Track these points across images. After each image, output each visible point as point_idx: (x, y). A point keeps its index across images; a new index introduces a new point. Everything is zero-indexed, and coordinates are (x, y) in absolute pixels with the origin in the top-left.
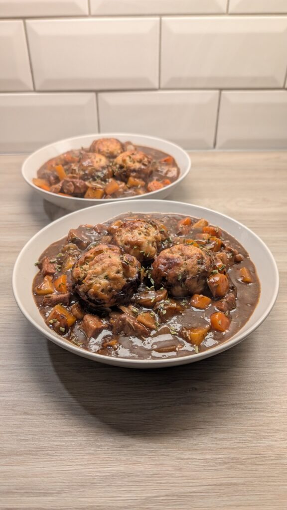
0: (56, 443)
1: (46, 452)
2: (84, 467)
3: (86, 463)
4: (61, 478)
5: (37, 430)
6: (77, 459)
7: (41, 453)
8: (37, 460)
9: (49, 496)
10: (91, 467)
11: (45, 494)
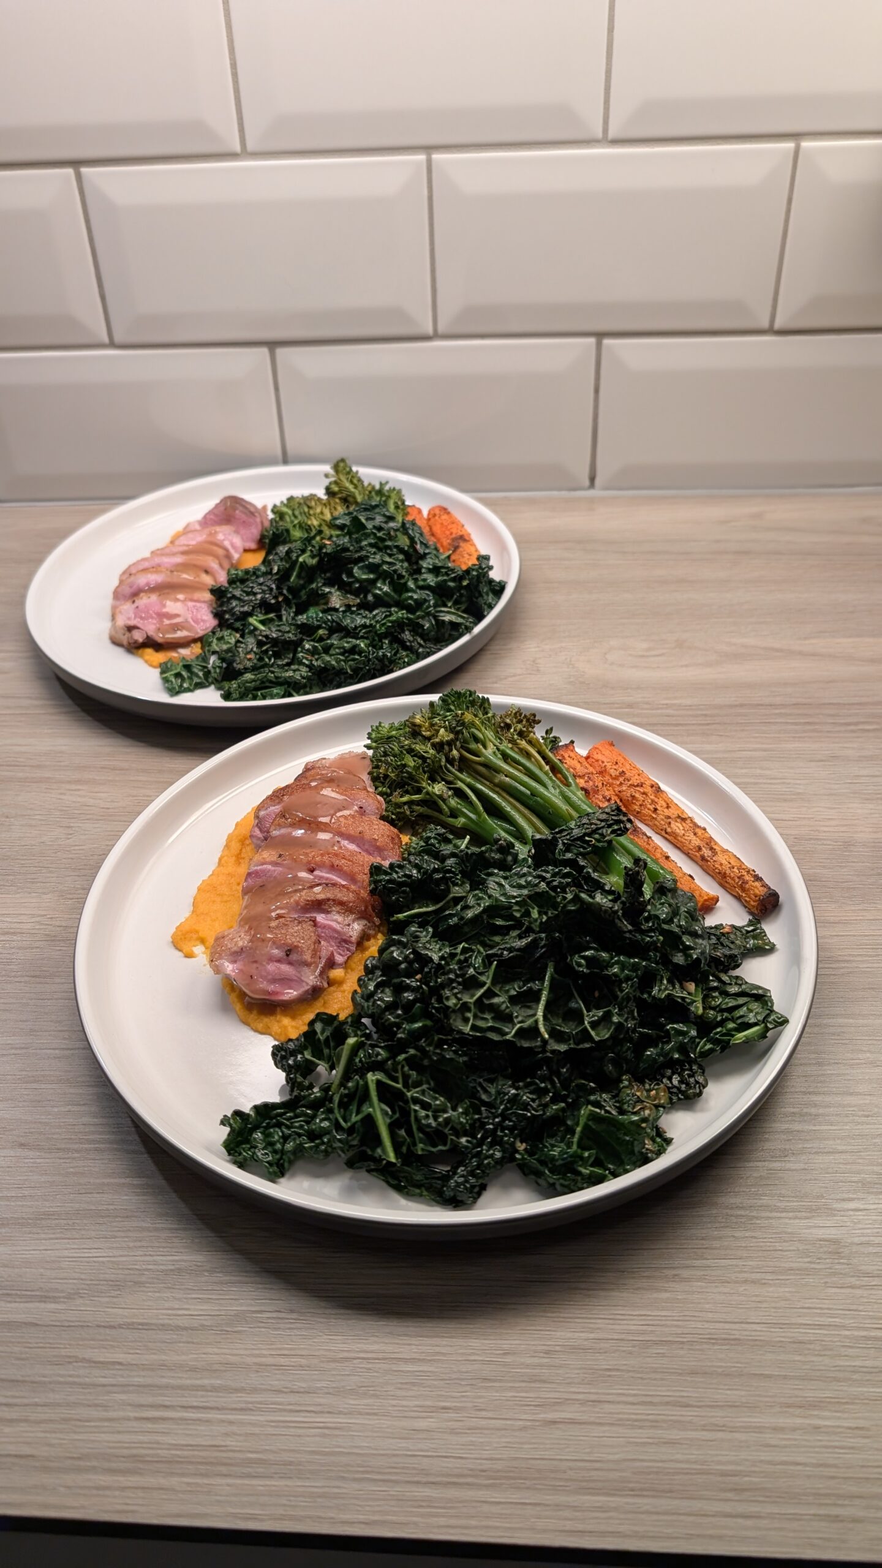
0: (77, 1206)
1: (57, 1221)
2: (126, 1253)
3: (131, 1245)
4: (77, 1270)
5: (43, 1180)
6: (115, 1237)
7: (43, 1222)
8: (36, 1236)
9: (50, 1302)
10: (142, 1253)
11: (44, 1299)
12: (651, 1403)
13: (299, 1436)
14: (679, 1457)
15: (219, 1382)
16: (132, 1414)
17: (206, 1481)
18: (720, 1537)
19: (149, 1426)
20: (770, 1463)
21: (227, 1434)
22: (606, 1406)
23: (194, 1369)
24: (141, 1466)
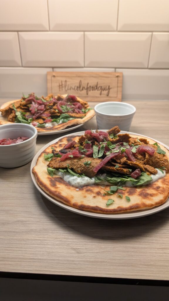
12: (127, 248)
13: (43, 254)
14: (133, 259)
15: (25, 243)
16: (4, 249)
17: (20, 263)
18: (144, 275)
19: (7, 251)
20: (155, 260)
21: (26, 253)
22: (117, 248)
23: (20, 240)
24: (4, 259)
